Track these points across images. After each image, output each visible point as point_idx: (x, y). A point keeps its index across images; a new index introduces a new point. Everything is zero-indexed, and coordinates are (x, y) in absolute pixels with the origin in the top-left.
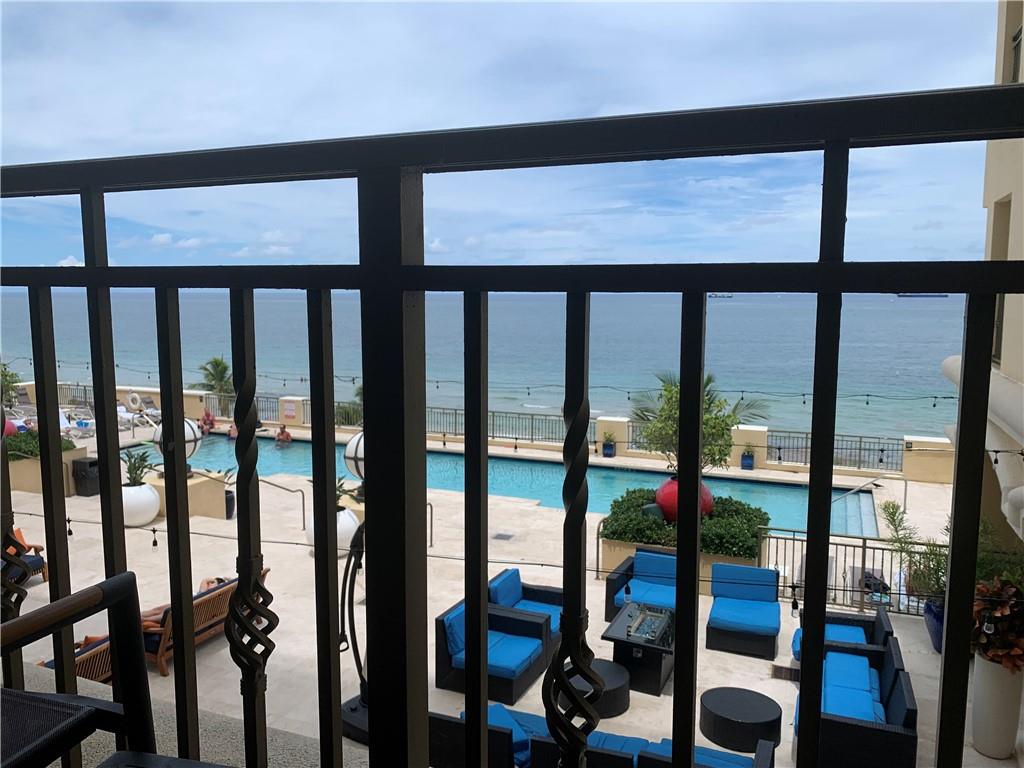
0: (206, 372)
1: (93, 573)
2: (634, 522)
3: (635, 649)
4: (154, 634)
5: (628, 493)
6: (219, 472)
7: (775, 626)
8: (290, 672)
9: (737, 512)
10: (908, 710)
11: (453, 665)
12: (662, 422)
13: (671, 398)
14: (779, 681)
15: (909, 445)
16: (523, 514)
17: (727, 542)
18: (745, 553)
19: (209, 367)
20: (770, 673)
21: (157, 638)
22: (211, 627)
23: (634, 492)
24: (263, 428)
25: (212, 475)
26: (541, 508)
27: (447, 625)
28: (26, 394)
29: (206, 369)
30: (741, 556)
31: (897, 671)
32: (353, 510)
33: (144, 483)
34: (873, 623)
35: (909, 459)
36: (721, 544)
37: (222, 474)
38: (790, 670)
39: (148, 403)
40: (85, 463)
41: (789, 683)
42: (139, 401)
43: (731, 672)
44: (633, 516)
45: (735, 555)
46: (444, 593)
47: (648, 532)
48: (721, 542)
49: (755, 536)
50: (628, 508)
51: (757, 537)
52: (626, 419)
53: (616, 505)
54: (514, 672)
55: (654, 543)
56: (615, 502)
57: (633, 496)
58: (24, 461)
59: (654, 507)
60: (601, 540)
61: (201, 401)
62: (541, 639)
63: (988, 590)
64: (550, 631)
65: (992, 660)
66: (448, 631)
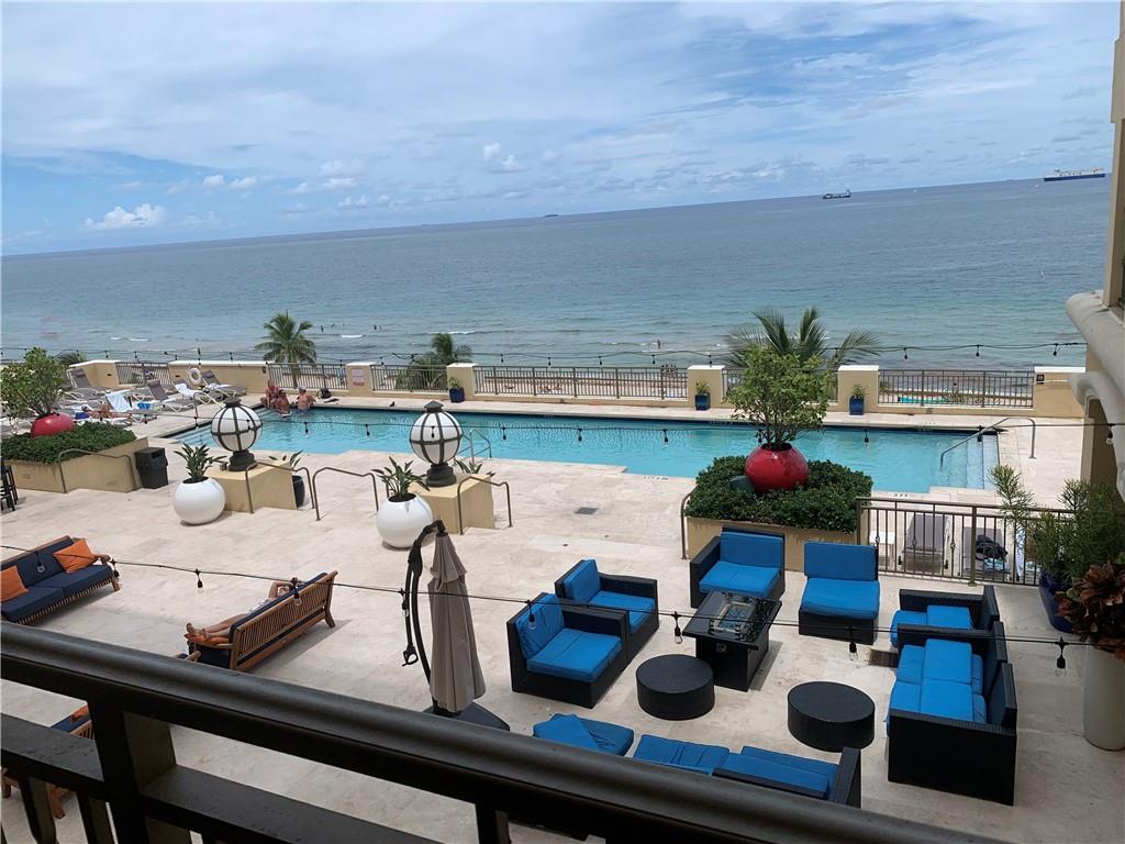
0: (270, 331)
1: (163, 579)
2: (721, 498)
3: (718, 645)
4: (222, 650)
5: (716, 462)
6: (284, 459)
7: (874, 609)
8: (364, 680)
9: (835, 480)
10: (1007, 709)
11: (528, 668)
12: (748, 387)
13: (757, 360)
14: (877, 668)
15: (1040, 378)
16: (608, 483)
17: (822, 515)
18: (842, 527)
19: (273, 325)
20: (868, 659)
21: (227, 653)
22: (282, 636)
23: (722, 461)
24: (332, 398)
25: (276, 463)
26: (628, 476)
27: (519, 629)
28: (84, 375)
29: (272, 328)
30: (838, 530)
31: (1000, 662)
32: (423, 497)
33: (207, 478)
34: (980, 602)
35: (1040, 393)
36: (815, 519)
37: (288, 460)
38: (889, 654)
39: (209, 378)
40: (146, 454)
41: (888, 669)
42: (200, 376)
43: (826, 660)
44: (719, 492)
45: (831, 529)
46: (522, 582)
47: (736, 508)
48: (816, 516)
49: (853, 507)
50: (715, 482)
51: (855, 509)
52: (720, 367)
53: (703, 478)
54: (590, 675)
55: (742, 520)
56: (700, 474)
57: (721, 466)
58: (85, 457)
59: (743, 480)
60: (685, 519)
61: (264, 372)
62: (620, 636)
63: (1099, 577)
64: (630, 626)
65: (1103, 649)
66: (521, 635)
